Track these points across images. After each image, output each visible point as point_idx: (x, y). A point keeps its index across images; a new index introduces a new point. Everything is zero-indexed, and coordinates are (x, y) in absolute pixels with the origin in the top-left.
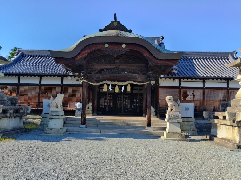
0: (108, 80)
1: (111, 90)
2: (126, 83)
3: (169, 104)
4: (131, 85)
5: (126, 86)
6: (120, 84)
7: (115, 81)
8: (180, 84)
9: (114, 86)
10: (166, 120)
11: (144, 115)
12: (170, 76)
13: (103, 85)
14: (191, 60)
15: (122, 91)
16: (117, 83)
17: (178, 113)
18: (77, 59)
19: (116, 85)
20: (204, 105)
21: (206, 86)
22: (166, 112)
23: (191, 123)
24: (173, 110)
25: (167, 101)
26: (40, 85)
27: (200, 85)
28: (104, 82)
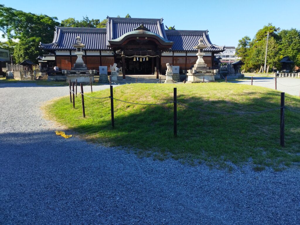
0: (136, 55)
1: (138, 60)
2: (145, 56)
3: (168, 67)
4: (148, 57)
5: (146, 58)
6: (142, 57)
7: (140, 55)
8: (173, 54)
9: (139, 58)
10: (166, 75)
11: (152, 74)
12: (168, 50)
13: (134, 57)
14: (180, 36)
15: (144, 60)
16: (141, 56)
17: (171, 71)
18: (122, 45)
19: (140, 57)
20: (186, 66)
21: (187, 55)
22: (166, 71)
23: (177, 76)
24: (170, 70)
25: (167, 66)
26: (101, 56)
27: (184, 54)
28: (134, 56)
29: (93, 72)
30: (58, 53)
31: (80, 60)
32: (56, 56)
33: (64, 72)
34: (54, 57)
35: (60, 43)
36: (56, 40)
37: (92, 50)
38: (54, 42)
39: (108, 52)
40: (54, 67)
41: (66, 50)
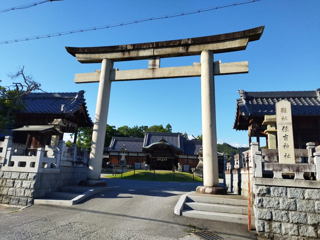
1: (160, 160)
2: (165, 158)
3: (179, 166)
4: (167, 158)
6: (163, 158)
8: (188, 157)
15: (164, 160)
26: (138, 156)
28: (158, 157)
29: (129, 166)
30: (111, 154)
31: (123, 158)
32: (110, 156)
33: (113, 165)
34: (108, 156)
35: (113, 147)
36: (111, 146)
37: (132, 152)
38: (110, 146)
39: (142, 154)
40: (107, 162)
41: (117, 152)
